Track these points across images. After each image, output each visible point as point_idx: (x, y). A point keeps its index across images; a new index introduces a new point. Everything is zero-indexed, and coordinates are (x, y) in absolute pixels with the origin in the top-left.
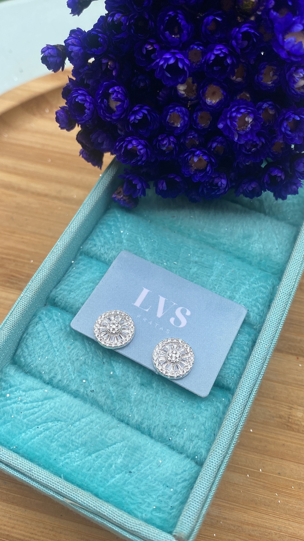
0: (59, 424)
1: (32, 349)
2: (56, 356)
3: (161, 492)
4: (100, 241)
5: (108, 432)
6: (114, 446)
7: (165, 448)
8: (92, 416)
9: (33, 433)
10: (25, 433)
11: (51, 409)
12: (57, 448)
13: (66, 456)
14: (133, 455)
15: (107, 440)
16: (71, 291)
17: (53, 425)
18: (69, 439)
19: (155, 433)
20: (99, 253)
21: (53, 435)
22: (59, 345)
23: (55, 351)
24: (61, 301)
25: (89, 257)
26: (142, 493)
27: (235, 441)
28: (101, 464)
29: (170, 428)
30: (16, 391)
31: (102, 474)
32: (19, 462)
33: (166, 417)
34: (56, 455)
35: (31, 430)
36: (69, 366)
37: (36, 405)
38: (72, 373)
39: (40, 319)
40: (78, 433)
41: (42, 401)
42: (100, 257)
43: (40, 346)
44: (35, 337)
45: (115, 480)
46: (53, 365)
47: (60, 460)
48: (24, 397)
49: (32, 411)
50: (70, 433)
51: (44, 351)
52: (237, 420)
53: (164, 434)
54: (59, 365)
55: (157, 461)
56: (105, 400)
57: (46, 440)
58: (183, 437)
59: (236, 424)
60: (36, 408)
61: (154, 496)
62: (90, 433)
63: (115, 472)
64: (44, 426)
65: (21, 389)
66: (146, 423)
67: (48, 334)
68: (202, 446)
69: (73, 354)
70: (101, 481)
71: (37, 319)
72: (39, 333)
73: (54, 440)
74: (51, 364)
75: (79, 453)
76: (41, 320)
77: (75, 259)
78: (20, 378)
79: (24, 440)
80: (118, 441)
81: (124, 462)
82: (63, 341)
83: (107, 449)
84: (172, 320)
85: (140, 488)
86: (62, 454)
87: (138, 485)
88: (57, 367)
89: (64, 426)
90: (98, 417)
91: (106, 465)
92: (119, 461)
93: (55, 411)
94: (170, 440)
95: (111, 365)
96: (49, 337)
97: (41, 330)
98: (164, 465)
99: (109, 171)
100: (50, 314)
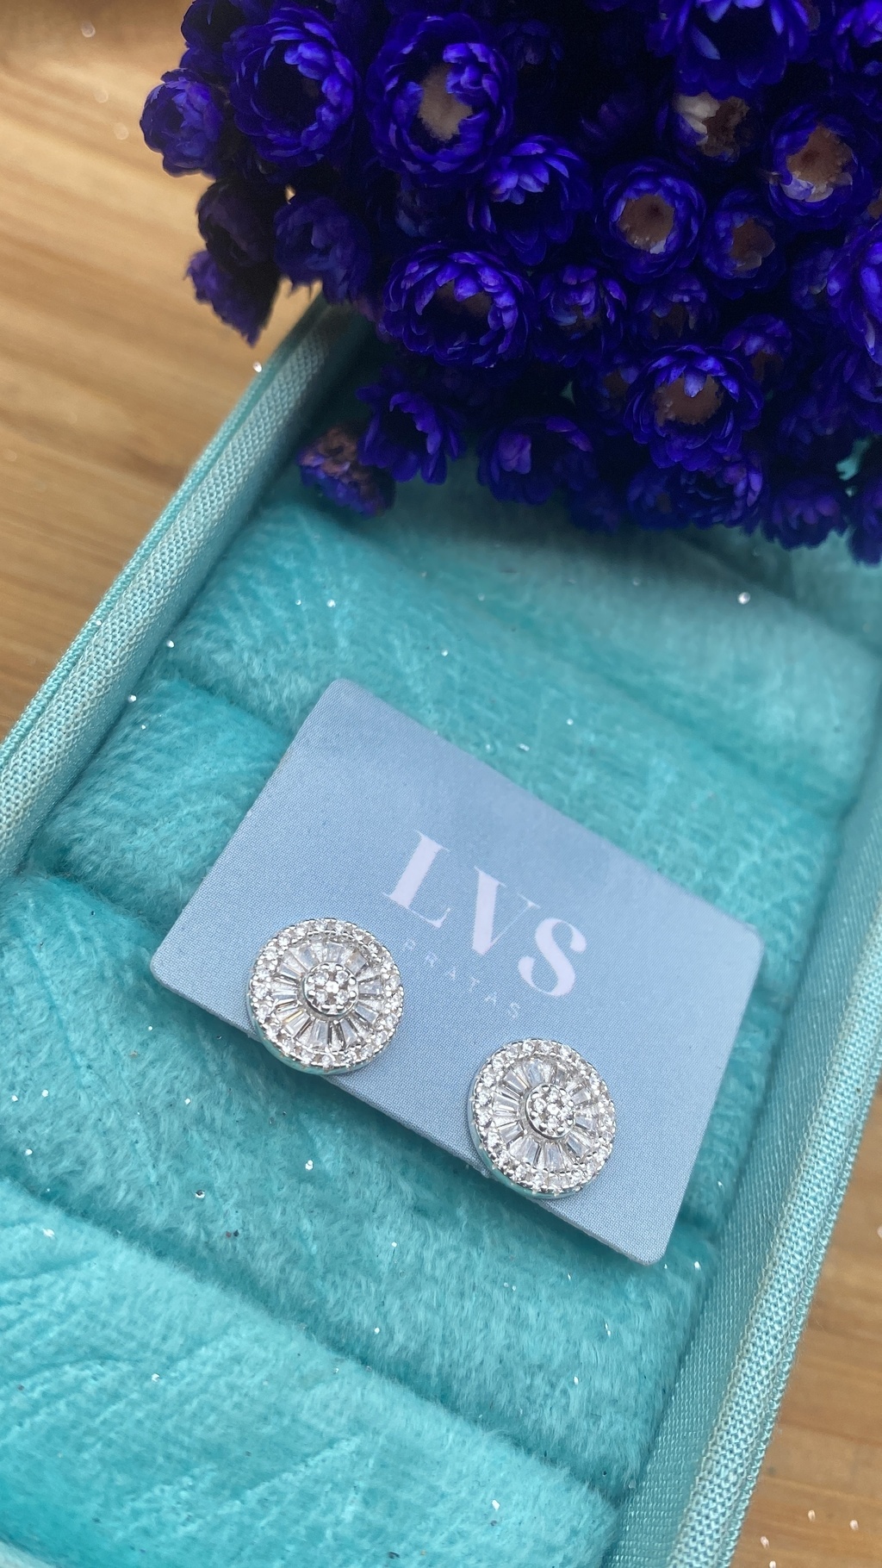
0: (109, 1376)
2: (81, 1086)
4: (248, 630)
5: (301, 1400)
6: (328, 1453)
8: (237, 1335)
11: (72, 1308)
13: (140, 1505)
15: (301, 1431)
16: (138, 821)
17: (83, 1374)
18: (155, 1434)
19: (467, 1394)
20: (240, 679)
21: (83, 1418)
22: (93, 1041)
23: (77, 1067)
24: (94, 857)
25: (198, 687)
28: (280, 1528)
29: (522, 1375)
33: (507, 1336)
34: (100, 1500)
36: (135, 1131)
38: (147, 1158)
40: (187, 1407)
41: (34, 1275)
42: (245, 691)
46: (70, 1124)
47: (116, 1519)
50: (155, 1406)
51: (35, 1064)
53: (499, 1396)
54: (95, 1126)
56: (283, 1270)
57: (57, 1440)
58: (566, 1409)
62: (233, 1408)
66: (438, 1359)
69: (154, 1084)
73: (89, 1440)
74: (63, 1122)
75: (192, 1488)
76: (18, 935)
77: (142, 687)
80: (341, 1435)
81: (368, 1517)
82: (111, 1025)
83: (302, 1468)
84: (526, 966)
86: (123, 1497)
88: (87, 1135)
89: (129, 1380)
90: (257, 1340)
91: (303, 1532)
92: (350, 1510)
93: (92, 1317)
94: (516, 1416)
95: (302, 1130)
96: (52, 1007)
97: (21, 977)
98: (508, 1517)
99: (293, 358)
100: (54, 913)
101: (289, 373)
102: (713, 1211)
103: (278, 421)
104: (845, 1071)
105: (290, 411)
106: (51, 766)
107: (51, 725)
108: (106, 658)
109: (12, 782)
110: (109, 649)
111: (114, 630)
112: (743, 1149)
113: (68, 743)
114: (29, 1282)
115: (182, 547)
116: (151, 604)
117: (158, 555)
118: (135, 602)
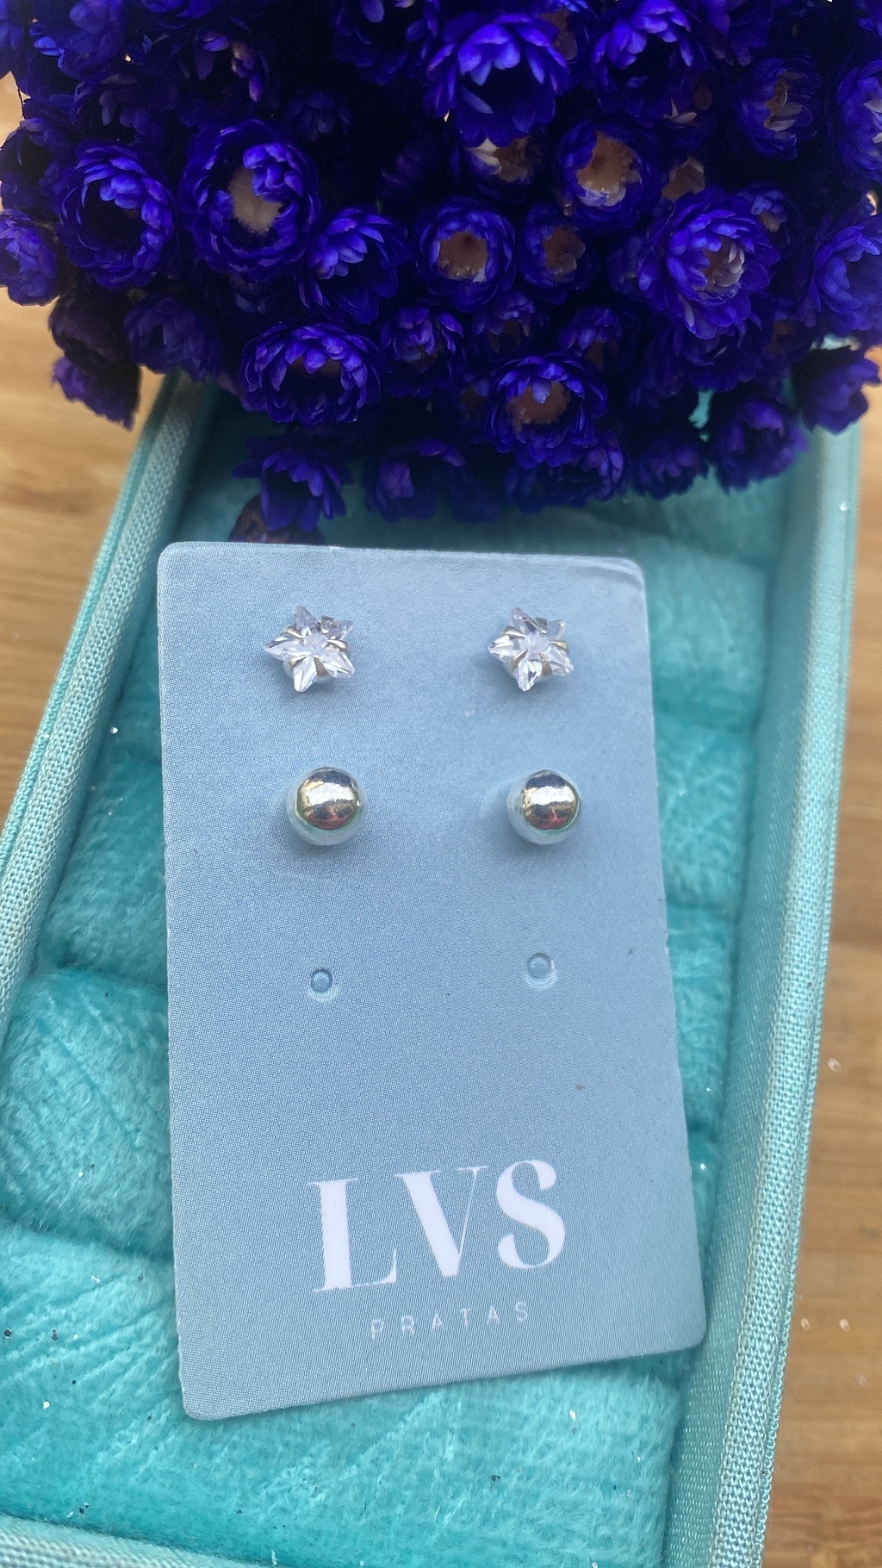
1: (44, 1142)
2: (136, 1149)
6: (421, 1408)
9: (134, 1441)
10: (109, 1447)
13: (273, 1489)
18: (269, 1429)
22: (135, 1107)
23: (127, 1134)
24: (95, 944)
28: (395, 1480)
30: (30, 1308)
34: (239, 1494)
35: (125, 1433)
37: (119, 1341)
39: (44, 1028)
41: (135, 1321)
43: (72, 1129)
44: (44, 1101)
45: (454, 1519)
46: (134, 1183)
47: (256, 1506)
48: (66, 1324)
49: (109, 1365)
51: (91, 1140)
55: (562, 1415)
60: (122, 1350)
61: (585, 1531)
63: (445, 1492)
64: (168, 1407)
65: (45, 1297)
67: (87, 1080)
70: (410, 1536)
72: (54, 1082)
74: (127, 1183)
76: (48, 1032)
79: (108, 1473)
81: (467, 1452)
82: (147, 1090)
85: (538, 1520)
86: (256, 1486)
87: (527, 1512)
92: (450, 1452)
96: (93, 1087)
97: (59, 1069)
98: (586, 1421)
99: (160, 437)
100: (73, 1004)
101: (160, 453)
102: (708, 1114)
103: (161, 503)
104: (795, 970)
105: (170, 489)
106: (38, 880)
107: (29, 844)
108: (62, 768)
109: (8, 904)
110: (63, 759)
111: (62, 741)
112: (723, 1054)
113: (48, 854)
114: (132, 1328)
115: (104, 647)
116: (89, 707)
117: (84, 660)
118: (75, 709)
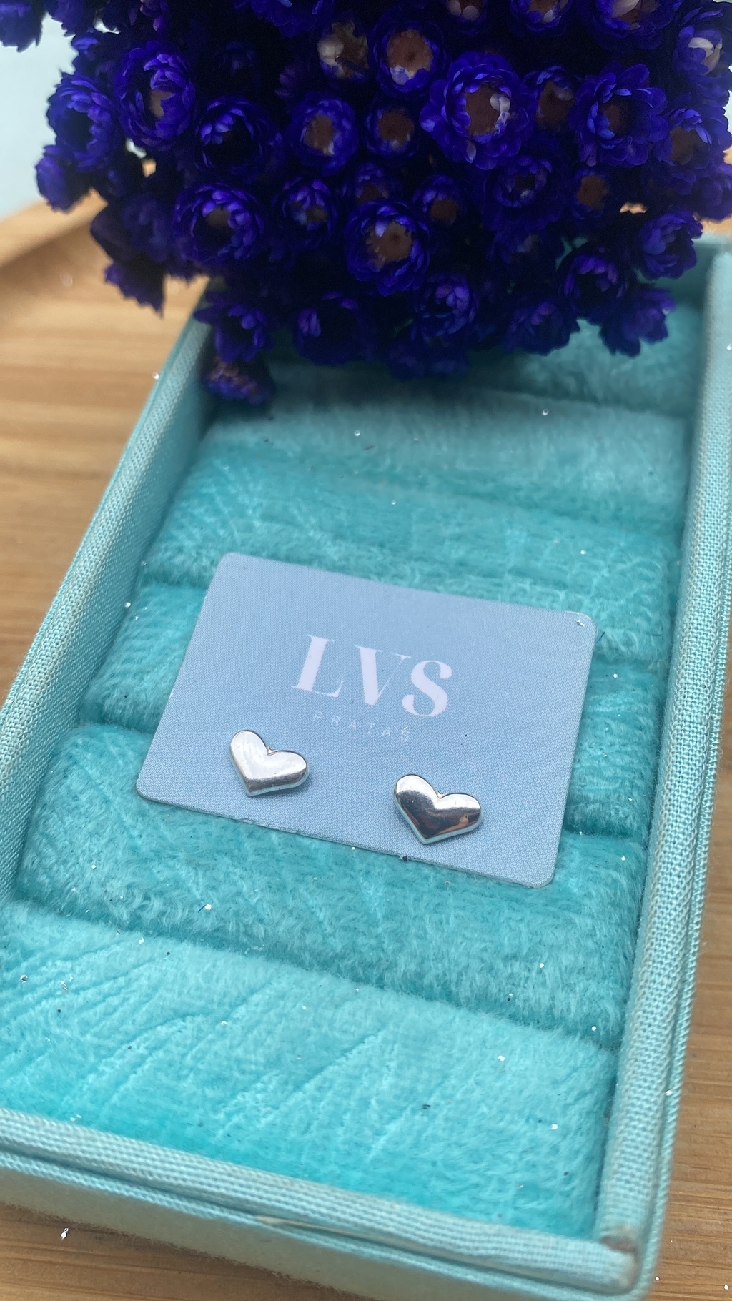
0: (189, 1026)
1: (67, 842)
3: (524, 1141)
4: (190, 537)
5: (334, 1015)
6: (362, 1047)
7: (502, 1023)
8: (279, 983)
9: (117, 1067)
10: (97, 1071)
11: (156, 988)
12: (200, 1092)
13: (228, 1109)
14: (420, 1059)
15: (337, 1034)
17: (171, 1030)
18: (228, 1058)
19: (464, 992)
21: (177, 1058)
22: (140, 819)
23: (132, 837)
25: (170, 584)
26: (475, 1156)
27: (695, 946)
28: (337, 1105)
29: (501, 966)
30: (44, 963)
31: (345, 1132)
32: (99, 1144)
33: (483, 941)
34: (201, 1111)
35: (112, 1059)
37: (112, 988)
39: (73, 760)
40: (250, 1036)
43: (89, 832)
44: (69, 810)
45: (388, 1141)
47: (216, 1121)
48: (72, 975)
49: (100, 1008)
50: (228, 1041)
51: (103, 841)
52: (684, 888)
53: (490, 988)
55: (493, 1059)
57: (161, 1076)
58: (544, 984)
59: (687, 900)
60: (113, 995)
61: (511, 1157)
62: (283, 1029)
63: (381, 1118)
64: (147, 1039)
65: (56, 955)
66: (434, 972)
67: (103, 794)
68: (602, 992)
70: (348, 1154)
71: (62, 764)
72: (76, 798)
73: (185, 1072)
75: (264, 1090)
76: (75, 763)
77: (132, 596)
78: (47, 930)
80: (369, 1032)
81: (401, 1083)
83: (343, 1060)
85: (465, 1144)
86: (217, 1104)
87: (455, 1138)
89: (205, 1027)
90: (295, 983)
91: (353, 1103)
92: (386, 1083)
93: (170, 990)
94: (509, 1000)
97: (81, 788)
100: (97, 744)
102: (632, 822)
114: (123, 979)
